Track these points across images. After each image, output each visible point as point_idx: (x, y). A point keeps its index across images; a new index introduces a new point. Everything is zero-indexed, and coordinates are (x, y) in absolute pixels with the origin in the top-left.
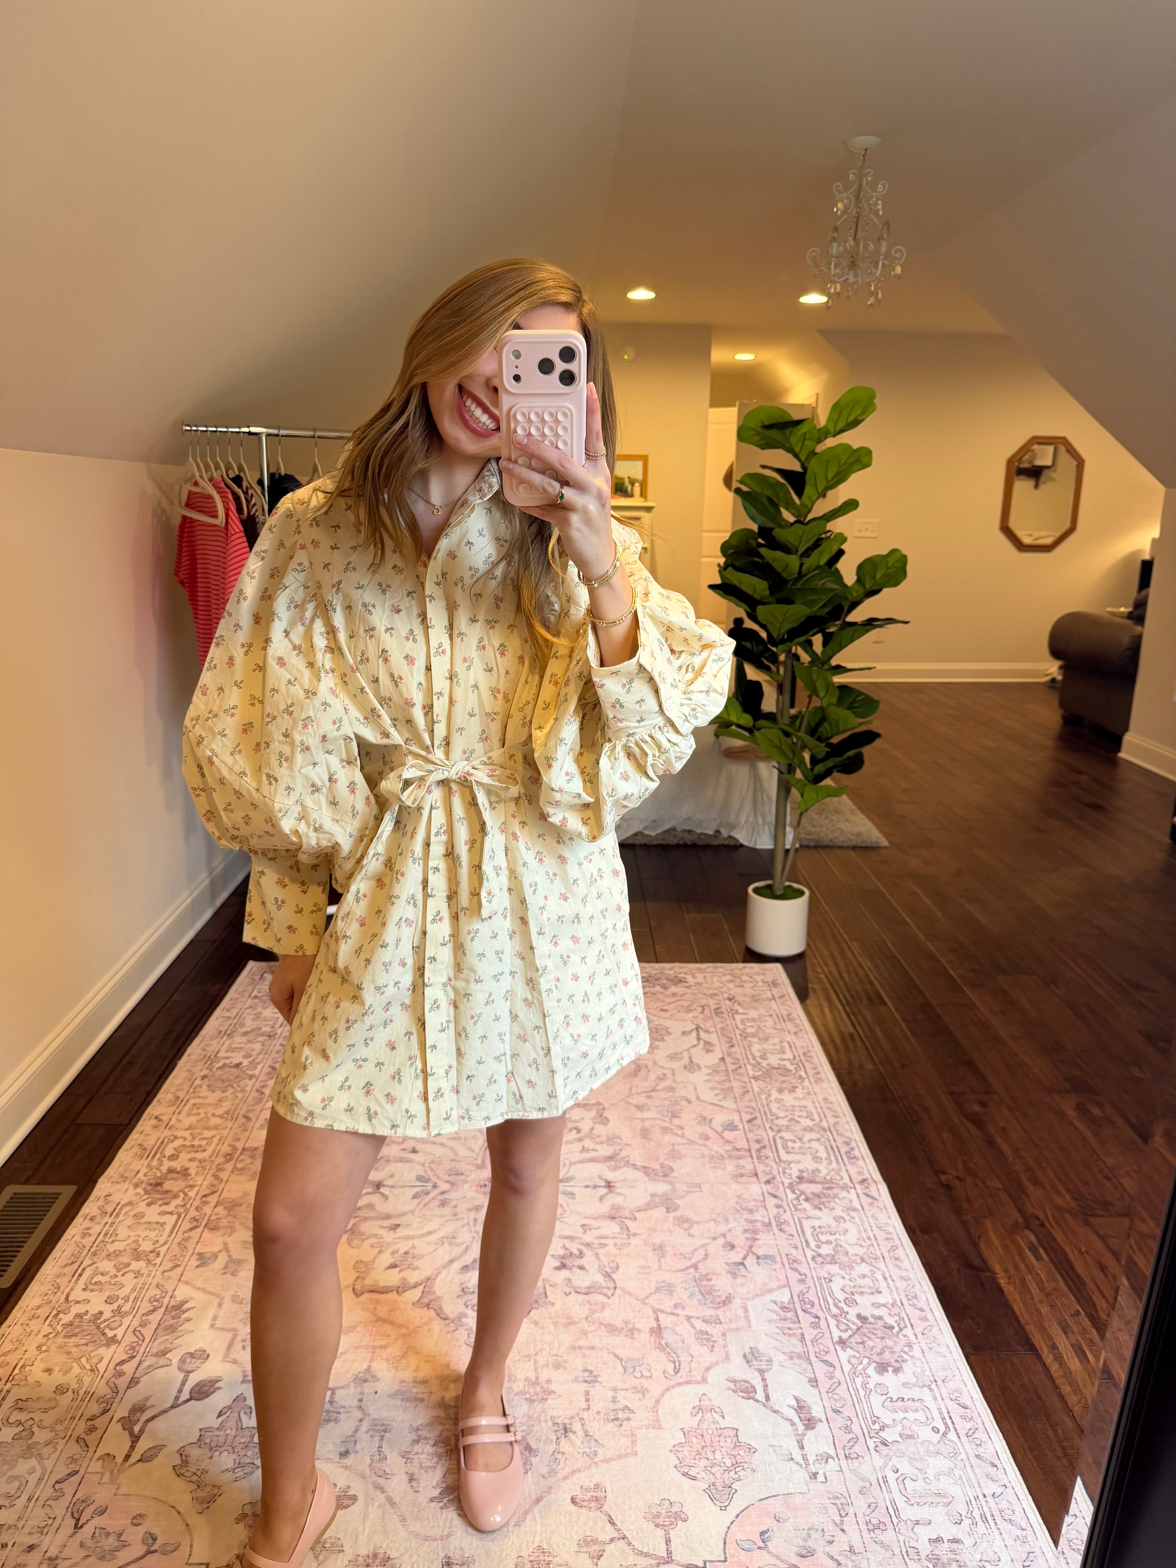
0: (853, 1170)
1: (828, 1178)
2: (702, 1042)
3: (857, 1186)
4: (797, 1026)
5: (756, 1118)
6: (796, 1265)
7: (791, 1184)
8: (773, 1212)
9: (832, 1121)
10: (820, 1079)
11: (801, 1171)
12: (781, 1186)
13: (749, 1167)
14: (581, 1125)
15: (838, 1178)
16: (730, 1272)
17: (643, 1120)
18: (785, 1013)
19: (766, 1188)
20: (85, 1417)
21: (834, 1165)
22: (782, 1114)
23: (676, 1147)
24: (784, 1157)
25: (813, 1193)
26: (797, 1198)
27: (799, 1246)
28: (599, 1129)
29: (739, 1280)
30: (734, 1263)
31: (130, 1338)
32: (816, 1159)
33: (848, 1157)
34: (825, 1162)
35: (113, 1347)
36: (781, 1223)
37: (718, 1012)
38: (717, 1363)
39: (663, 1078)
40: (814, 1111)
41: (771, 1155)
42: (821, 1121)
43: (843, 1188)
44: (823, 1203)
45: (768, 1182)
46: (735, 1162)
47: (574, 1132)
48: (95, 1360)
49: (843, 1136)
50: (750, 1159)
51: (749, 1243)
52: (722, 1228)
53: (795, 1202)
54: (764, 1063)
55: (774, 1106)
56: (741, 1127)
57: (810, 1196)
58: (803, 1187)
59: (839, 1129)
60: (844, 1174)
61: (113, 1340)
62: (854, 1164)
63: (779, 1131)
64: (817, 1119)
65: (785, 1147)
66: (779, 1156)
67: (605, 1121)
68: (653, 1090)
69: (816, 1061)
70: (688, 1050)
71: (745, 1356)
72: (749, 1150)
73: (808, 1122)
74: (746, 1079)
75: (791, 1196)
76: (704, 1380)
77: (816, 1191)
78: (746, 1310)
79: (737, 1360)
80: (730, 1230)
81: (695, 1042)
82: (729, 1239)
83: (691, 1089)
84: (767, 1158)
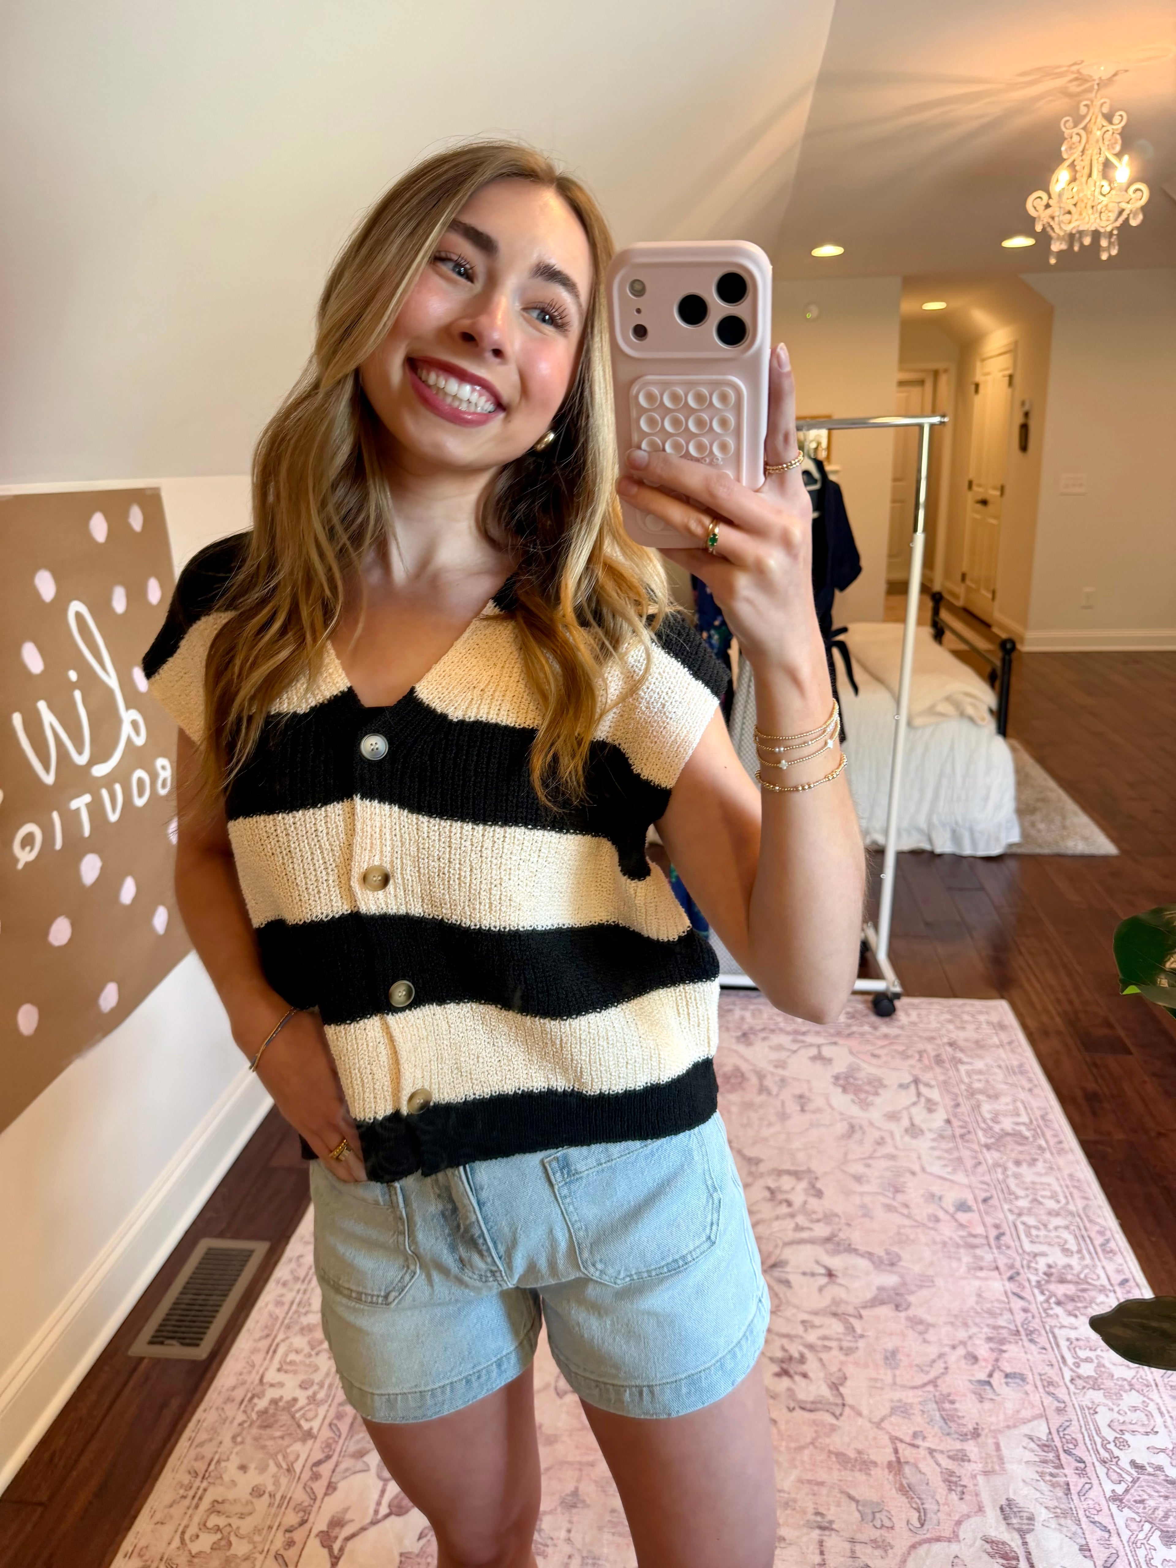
0: (1111, 1267)
1: (1082, 1276)
2: (923, 1100)
3: (1118, 1289)
4: (1030, 1080)
5: (991, 1198)
6: (1051, 1389)
7: (1038, 1282)
8: (1020, 1317)
9: (1080, 1204)
10: (1062, 1149)
11: (1050, 1266)
12: (1027, 1284)
13: (989, 1257)
14: (790, 1197)
15: (1095, 1277)
16: (975, 1393)
17: (862, 1194)
18: (1015, 1063)
19: (1009, 1286)
20: (282, 1529)
21: (1088, 1261)
22: (1021, 1193)
23: (902, 1231)
24: (1028, 1247)
25: (1066, 1295)
26: (1047, 1301)
27: (1056, 1364)
28: (813, 1203)
29: (987, 1405)
30: (979, 1382)
31: (326, 1433)
32: (1066, 1251)
33: (1104, 1251)
34: (1076, 1256)
35: (310, 1443)
36: (1032, 1332)
37: (939, 1060)
38: (968, 1516)
39: (881, 1142)
40: (1058, 1189)
41: (1012, 1244)
42: (1067, 1203)
43: (1100, 1291)
44: (1078, 1308)
45: (1011, 1278)
46: (972, 1251)
47: (784, 1205)
48: (291, 1458)
49: (1096, 1223)
50: (987, 1248)
51: (995, 1355)
52: (962, 1334)
53: (1045, 1305)
54: (997, 1128)
55: (1012, 1182)
56: (975, 1208)
57: (1062, 1299)
58: (1052, 1287)
59: (1090, 1214)
60: (1100, 1271)
61: (309, 1435)
62: (1111, 1259)
63: (1020, 1215)
64: (1063, 1201)
65: (1029, 1235)
66: (1021, 1246)
67: (819, 1194)
68: (870, 1157)
69: (1056, 1126)
70: (907, 1108)
71: (1002, 1509)
72: (987, 1237)
73: (1051, 1204)
74: (976, 1147)
75: (1041, 1298)
76: (954, 1537)
77: (1069, 1293)
78: (998, 1448)
79: (992, 1515)
80: (970, 1338)
81: (914, 1099)
82: (970, 1349)
83: (914, 1156)
84: (1008, 1247)
